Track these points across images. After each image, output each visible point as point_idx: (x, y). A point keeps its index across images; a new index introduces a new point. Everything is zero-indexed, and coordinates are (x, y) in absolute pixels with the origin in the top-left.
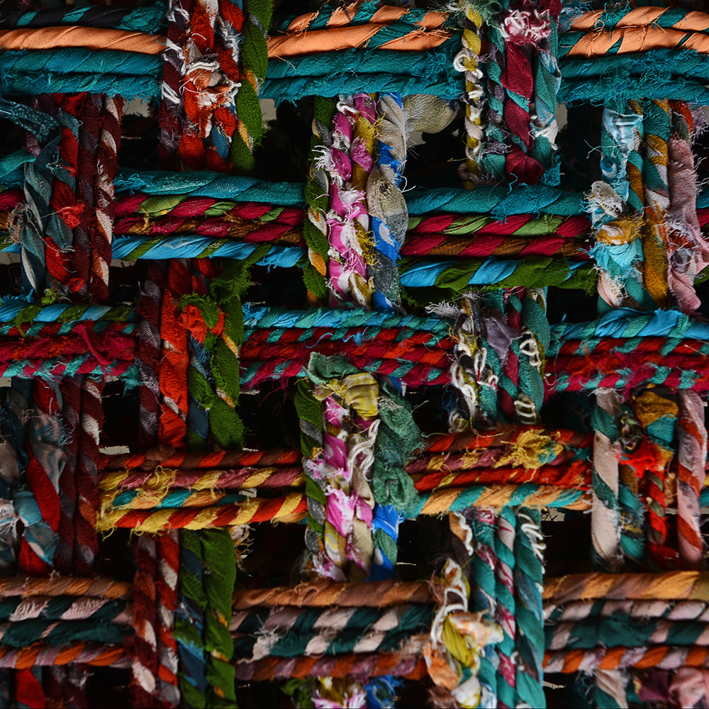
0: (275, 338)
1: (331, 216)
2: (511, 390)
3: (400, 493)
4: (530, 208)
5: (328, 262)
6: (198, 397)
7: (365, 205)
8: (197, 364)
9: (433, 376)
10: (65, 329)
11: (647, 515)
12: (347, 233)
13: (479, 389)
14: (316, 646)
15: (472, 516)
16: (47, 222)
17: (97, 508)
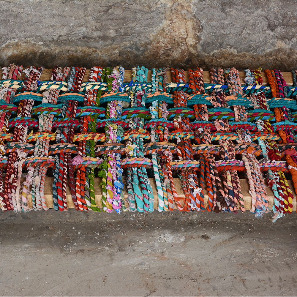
0: (101, 122)
1: (110, 110)
2: (138, 126)
3: (121, 134)
4: (141, 109)
5: (110, 115)
6: (89, 127)
7: (115, 109)
8: (89, 123)
9: (126, 126)
10: (69, 120)
11: (159, 138)
12: (113, 112)
13: (133, 126)
14: (108, 149)
15: (132, 138)
16: (66, 110)
17: (73, 137)
